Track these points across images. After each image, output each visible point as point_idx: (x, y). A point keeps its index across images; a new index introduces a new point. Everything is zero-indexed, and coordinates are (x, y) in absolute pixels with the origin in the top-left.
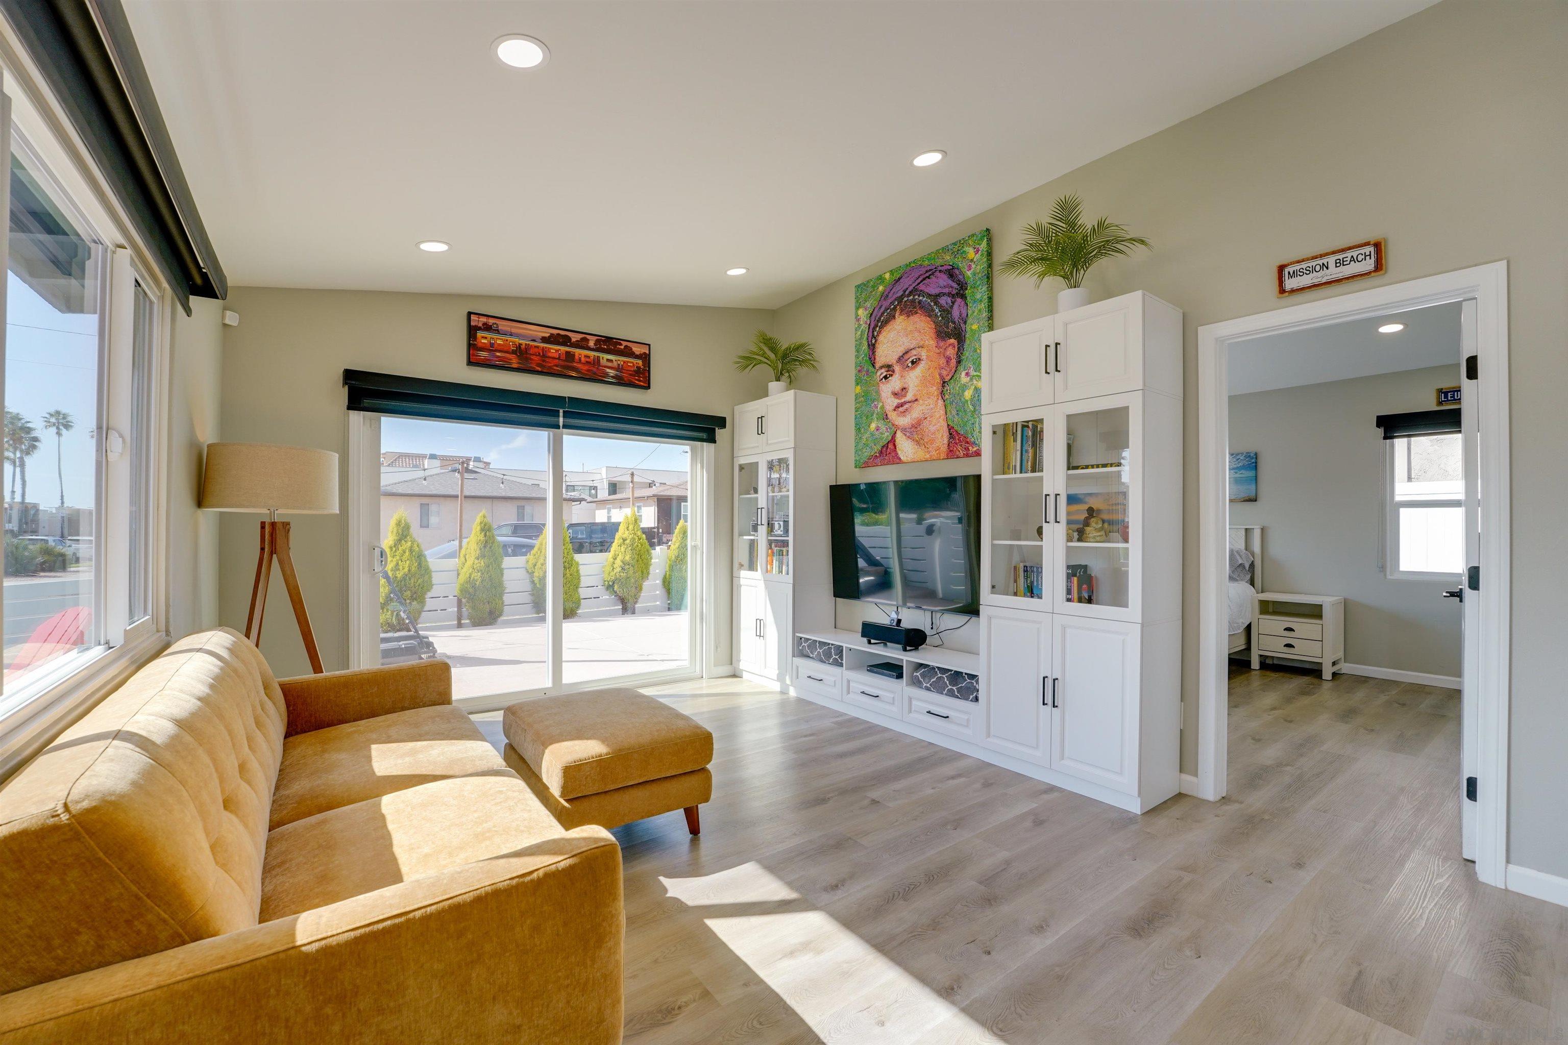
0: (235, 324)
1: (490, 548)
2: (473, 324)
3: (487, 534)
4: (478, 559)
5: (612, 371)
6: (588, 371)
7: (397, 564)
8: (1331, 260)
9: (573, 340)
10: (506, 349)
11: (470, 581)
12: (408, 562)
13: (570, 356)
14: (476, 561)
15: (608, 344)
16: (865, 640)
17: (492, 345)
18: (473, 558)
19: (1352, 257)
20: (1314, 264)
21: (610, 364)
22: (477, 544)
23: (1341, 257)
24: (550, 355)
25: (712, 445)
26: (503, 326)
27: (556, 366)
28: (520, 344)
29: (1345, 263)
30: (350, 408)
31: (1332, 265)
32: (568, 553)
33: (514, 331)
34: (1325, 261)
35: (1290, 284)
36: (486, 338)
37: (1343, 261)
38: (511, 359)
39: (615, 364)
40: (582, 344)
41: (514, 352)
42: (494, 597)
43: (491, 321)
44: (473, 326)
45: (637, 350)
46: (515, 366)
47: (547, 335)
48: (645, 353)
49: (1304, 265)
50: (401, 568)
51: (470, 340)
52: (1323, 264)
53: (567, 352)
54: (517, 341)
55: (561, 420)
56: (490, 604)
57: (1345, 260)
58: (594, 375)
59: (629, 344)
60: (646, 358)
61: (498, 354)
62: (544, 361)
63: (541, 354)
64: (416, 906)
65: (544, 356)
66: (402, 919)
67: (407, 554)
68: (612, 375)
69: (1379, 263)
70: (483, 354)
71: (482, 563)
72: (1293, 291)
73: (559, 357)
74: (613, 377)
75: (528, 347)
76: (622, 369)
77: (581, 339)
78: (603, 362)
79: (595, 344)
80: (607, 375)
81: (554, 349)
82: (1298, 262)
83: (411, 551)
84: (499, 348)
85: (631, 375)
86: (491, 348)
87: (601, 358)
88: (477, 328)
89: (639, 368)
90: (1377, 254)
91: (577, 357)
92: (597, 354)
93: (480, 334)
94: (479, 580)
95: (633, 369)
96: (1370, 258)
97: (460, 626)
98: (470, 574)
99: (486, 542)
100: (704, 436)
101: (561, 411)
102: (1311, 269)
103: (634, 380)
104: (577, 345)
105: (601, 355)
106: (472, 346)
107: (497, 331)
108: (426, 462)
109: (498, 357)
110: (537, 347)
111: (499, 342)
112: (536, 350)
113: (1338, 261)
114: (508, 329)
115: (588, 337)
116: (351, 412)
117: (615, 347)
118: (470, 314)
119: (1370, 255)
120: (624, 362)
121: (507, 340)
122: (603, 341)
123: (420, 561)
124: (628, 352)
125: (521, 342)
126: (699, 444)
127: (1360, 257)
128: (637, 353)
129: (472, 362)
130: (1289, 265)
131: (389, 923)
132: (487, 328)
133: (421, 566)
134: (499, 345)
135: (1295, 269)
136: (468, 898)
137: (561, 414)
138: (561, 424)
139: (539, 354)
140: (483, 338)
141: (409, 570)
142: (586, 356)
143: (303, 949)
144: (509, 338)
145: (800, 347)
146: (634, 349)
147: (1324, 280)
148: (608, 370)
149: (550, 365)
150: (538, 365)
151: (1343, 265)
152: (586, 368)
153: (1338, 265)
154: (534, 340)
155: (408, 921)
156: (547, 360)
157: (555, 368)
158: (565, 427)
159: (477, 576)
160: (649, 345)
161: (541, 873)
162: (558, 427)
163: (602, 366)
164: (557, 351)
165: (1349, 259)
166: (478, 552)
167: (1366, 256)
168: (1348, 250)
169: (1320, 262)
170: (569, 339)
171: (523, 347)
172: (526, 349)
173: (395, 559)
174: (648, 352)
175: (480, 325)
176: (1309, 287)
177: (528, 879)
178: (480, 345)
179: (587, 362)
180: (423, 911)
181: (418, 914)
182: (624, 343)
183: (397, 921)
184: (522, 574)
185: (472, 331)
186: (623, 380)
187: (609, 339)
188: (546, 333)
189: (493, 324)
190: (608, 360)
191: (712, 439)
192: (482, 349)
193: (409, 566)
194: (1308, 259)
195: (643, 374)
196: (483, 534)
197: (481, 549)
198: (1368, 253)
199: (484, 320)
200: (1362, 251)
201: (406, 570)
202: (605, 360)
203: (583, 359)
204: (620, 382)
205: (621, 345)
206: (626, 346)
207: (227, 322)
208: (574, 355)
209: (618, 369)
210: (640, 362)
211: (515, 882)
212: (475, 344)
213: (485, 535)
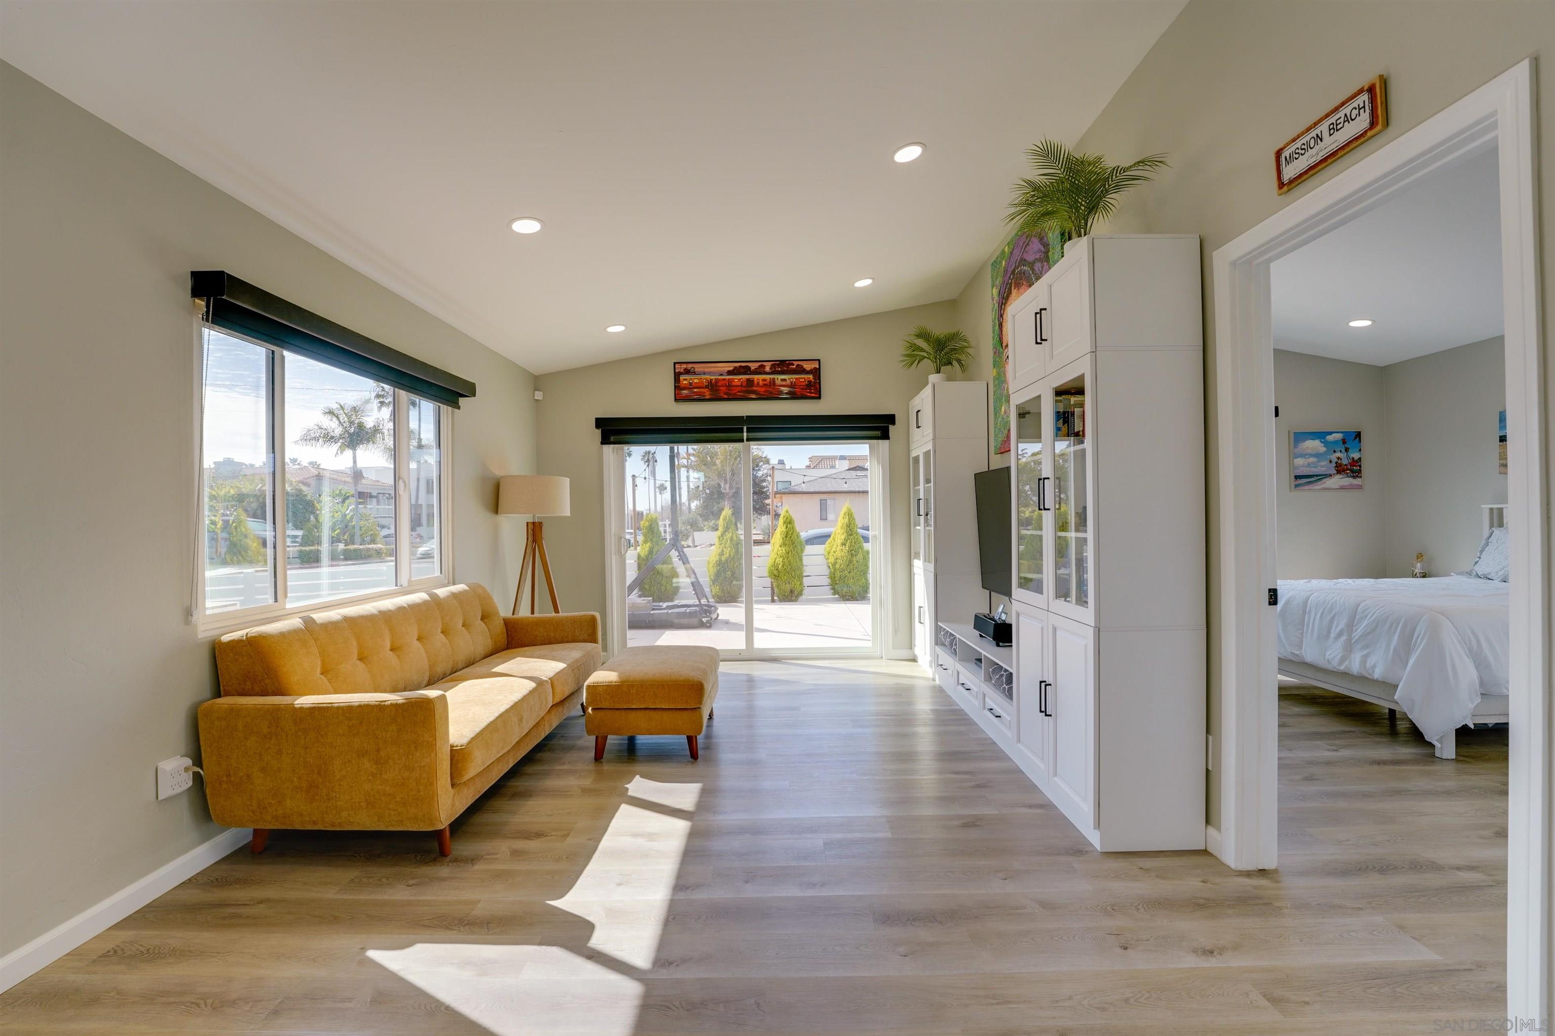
0: (541, 398)
1: (790, 537)
2: (677, 371)
3: (788, 526)
4: (781, 547)
5: (786, 389)
6: (765, 391)
7: (723, 551)
8: (1324, 127)
9: (753, 368)
10: (700, 385)
11: (775, 565)
12: (729, 549)
13: (750, 382)
14: (780, 549)
15: (782, 366)
16: (977, 633)
17: (691, 384)
18: (778, 546)
19: (1346, 115)
20: (1308, 138)
21: (784, 383)
22: (781, 534)
23: (1333, 120)
24: (734, 384)
25: (886, 442)
26: (698, 368)
27: (739, 392)
28: (711, 380)
29: (1339, 127)
30: (602, 443)
31: (1326, 135)
32: (855, 542)
33: (706, 370)
34: (1317, 131)
35: (1289, 172)
36: (686, 380)
37: (1337, 125)
38: (704, 393)
39: (788, 382)
40: (760, 370)
41: (707, 387)
42: (793, 579)
43: (690, 366)
44: (677, 373)
45: (808, 366)
46: (708, 397)
47: (731, 369)
48: (815, 368)
49: (1298, 144)
50: (725, 553)
51: (675, 383)
52: (1317, 135)
53: (748, 380)
54: (709, 377)
55: (745, 434)
56: (790, 584)
57: (1338, 122)
58: (772, 393)
59: (800, 363)
60: (817, 372)
61: (695, 390)
62: (729, 390)
63: (727, 384)
64: (337, 702)
65: (729, 386)
66: (330, 705)
67: (729, 542)
68: (786, 391)
69: (1374, 115)
70: (685, 392)
71: (784, 550)
72: (1291, 181)
73: (742, 384)
74: (786, 393)
75: (717, 381)
76: (795, 385)
77: (758, 367)
78: (778, 382)
79: (771, 369)
80: (781, 392)
81: (736, 378)
82: (1294, 140)
83: (732, 540)
84: (696, 386)
85: (803, 389)
86: (690, 387)
87: (776, 379)
88: (680, 374)
89: (810, 382)
90: (1372, 103)
91: (756, 382)
92: (772, 376)
93: (682, 378)
94: (781, 564)
95: (804, 384)
96: (1365, 112)
97: (773, 601)
98: (775, 559)
99: (787, 533)
100: (878, 433)
101: (745, 428)
102: (1305, 147)
103: (806, 393)
104: (756, 372)
105: (776, 376)
106: (678, 387)
107: (694, 373)
108: (837, 462)
109: (696, 392)
110: (724, 380)
111: (696, 381)
112: (723, 382)
113: (1331, 127)
114: (702, 370)
115: (764, 364)
116: (604, 446)
117: (789, 367)
118: (675, 363)
119: (1364, 107)
120: (797, 379)
121: (701, 379)
122: (778, 365)
123: (738, 548)
124: (800, 370)
125: (712, 377)
126: (875, 441)
127: (1355, 112)
128: (808, 369)
129: (678, 399)
130: (1285, 147)
131: (325, 705)
132: (687, 372)
133: (738, 552)
134: (696, 383)
135: (1290, 151)
136: (357, 704)
137: (745, 430)
138: (745, 439)
139: (726, 384)
140: (685, 380)
141: (730, 555)
142: (764, 380)
143: (295, 705)
144: (705, 377)
145: (954, 336)
146: (805, 366)
147: (1319, 158)
148: (782, 388)
149: (734, 392)
150: (725, 394)
151: (1337, 130)
152: (763, 389)
153: (1332, 131)
154: (721, 375)
155: (332, 706)
156: (732, 388)
157: (739, 394)
158: (748, 440)
159: (779, 561)
160: (819, 360)
161: (389, 702)
162: (742, 441)
163: (777, 386)
164: (739, 380)
165: (1342, 120)
166: (781, 541)
167: (1360, 109)
168: (1341, 107)
169: (1314, 134)
170: (749, 368)
171: (713, 381)
172: (716, 383)
173: (721, 547)
174: (818, 367)
175: (682, 371)
176: (1306, 172)
177: (383, 703)
178: (682, 386)
179: (764, 384)
180: (338, 704)
181: (336, 705)
182: (796, 363)
183: (328, 705)
184: (821, 560)
185: (677, 376)
186: (796, 394)
187: (782, 363)
188: (730, 367)
189: (691, 368)
190: (782, 380)
191: (885, 436)
192: (684, 389)
193: (730, 552)
194: (1303, 133)
195: (814, 386)
196: (785, 526)
197: (783, 539)
198: (1362, 105)
199: (684, 366)
200: (1355, 105)
201: (728, 555)
202: (779, 380)
203: (761, 383)
204: (795, 396)
205: (793, 365)
206: (798, 365)
207: (536, 398)
208: (753, 381)
209: (792, 385)
210: (811, 377)
211: (377, 703)
212: (679, 386)
213: (787, 527)
